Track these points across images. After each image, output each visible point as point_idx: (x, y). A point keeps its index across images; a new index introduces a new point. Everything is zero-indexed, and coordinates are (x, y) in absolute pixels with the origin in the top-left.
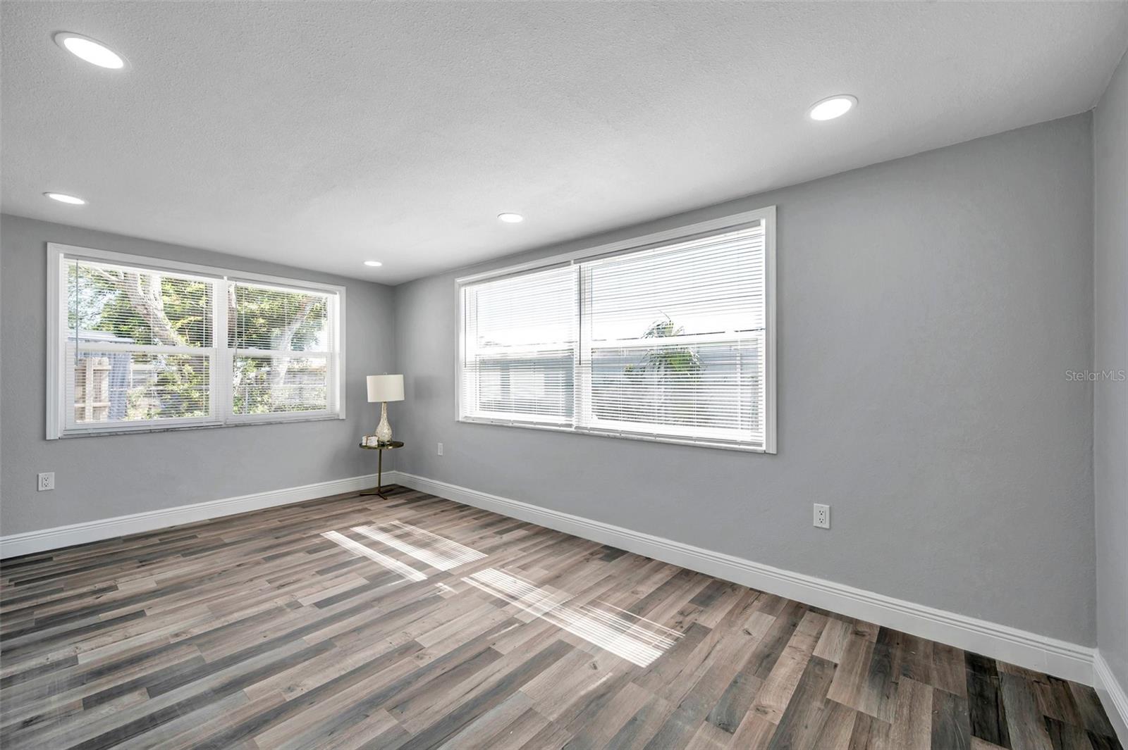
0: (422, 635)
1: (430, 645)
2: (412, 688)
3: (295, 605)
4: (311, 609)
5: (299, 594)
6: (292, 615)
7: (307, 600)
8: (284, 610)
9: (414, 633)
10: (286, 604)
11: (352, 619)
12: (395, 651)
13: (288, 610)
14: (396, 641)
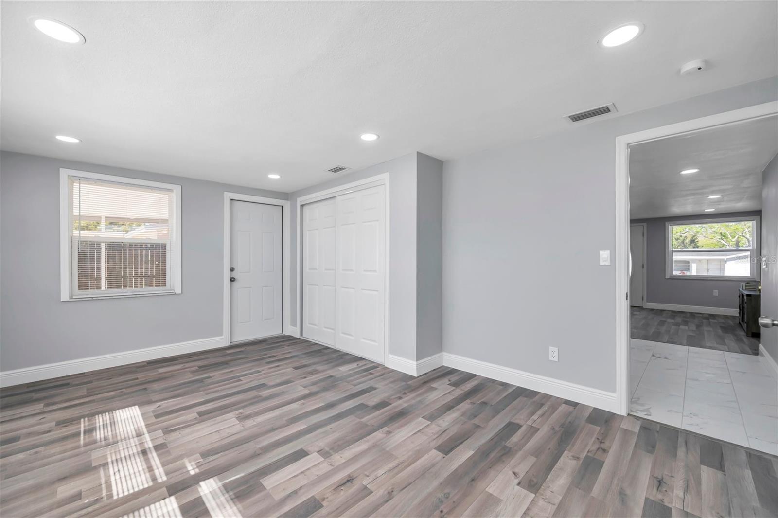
0: (234, 425)
1: (233, 419)
2: (249, 402)
3: (325, 454)
4: (309, 449)
5: (325, 468)
6: (322, 443)
7: (314, 458)
8: (332, 449)
9: (238, 426)
10: (332, 455)
11: (277, 438)
12: (252, 417)
13: (327, 449)
14: (250, 423)
